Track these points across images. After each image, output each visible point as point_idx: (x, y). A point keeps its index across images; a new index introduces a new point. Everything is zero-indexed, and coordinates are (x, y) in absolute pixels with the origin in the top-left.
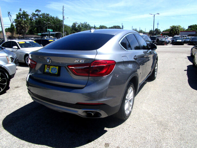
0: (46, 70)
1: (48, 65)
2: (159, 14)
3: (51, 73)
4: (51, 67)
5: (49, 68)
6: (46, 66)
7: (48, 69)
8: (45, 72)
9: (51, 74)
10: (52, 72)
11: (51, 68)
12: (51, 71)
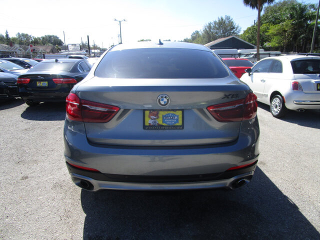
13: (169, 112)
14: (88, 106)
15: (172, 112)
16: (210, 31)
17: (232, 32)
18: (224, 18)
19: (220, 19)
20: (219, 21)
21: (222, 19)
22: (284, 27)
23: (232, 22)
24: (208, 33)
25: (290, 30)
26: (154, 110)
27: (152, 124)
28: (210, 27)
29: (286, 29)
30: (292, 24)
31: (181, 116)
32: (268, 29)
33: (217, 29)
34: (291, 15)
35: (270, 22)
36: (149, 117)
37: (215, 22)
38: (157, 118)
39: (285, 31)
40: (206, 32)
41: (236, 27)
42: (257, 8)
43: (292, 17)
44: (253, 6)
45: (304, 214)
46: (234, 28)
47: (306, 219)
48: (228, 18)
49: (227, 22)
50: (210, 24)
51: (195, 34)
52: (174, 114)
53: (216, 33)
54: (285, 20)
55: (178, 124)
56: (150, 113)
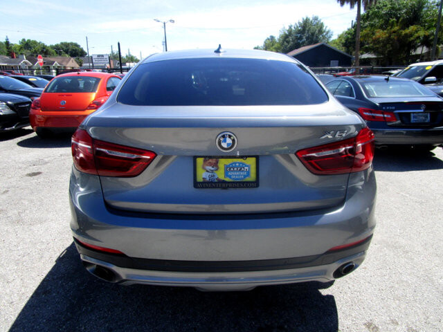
0: (202, 175)
1: (206, 158)
2: (173, 21)
3: (227, 179)
4: (223, 163)
5: (216, 165)
7: (212, 171)
8: (200, 179)
9: (229, 182)
10: (230, 177)
11: (221, 166)
12: (226, 175)
13: (235, 160)
15: (240, 160)
27: (207, 179)
31: (253, 166)
36: (204, 168)
51: (269, 39)
53: (300, 39)
55: (248, 179)
56: (205, 161)
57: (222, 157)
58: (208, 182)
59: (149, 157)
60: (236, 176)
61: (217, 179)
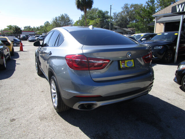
0: (122, 66)
1: (122, 60)
3: (128, 67)
5: (124, 63)
6: (120, 62)
7: (124, 65)
8: (121, 68)
10: (128, 66)
11: (126, 63)
12: (127, 65)
13: (129, 61)
14: (92, 61)
15: (130, 61)
16: (57, 22)
17: (69, 23)
18: (64, 15)
19: (62, 15)
20: (61, 16)
21: (63, 15)
22: (97, 21)
23: (69, 17)
24: (56, 23)
25: (100, 23)
26: (123, 60)
27: (123, 67)
28: (56, 19)
29: (97, 23)
30: (100, 20)
31: (133, 62)
32: (89, 22)
33: (61, 21)
34: (99, 16)
35: (89, 19)
36: (122, 64)
37: (59, 17)
38: (125, 64)
39: (97, 24)
40: (54, 22)
41: (71, 20)
42: (84, 11)
43: (99, 17)
44: (82, 10)
45: (163, 100)
46: (70, 21)
47: (165, 102)
48: (66, 15)
49: (66, 17)
50: (56, 18)
51: (46, 23)
52: (131, 61)
53: (61, 23)
54: (96, 18)
55: (133, 66)
56: (122, 61)
57: (126, 60)
58: (123, 68)
59: (108, 62)
60: (130, 65)
61: (125, 67)
